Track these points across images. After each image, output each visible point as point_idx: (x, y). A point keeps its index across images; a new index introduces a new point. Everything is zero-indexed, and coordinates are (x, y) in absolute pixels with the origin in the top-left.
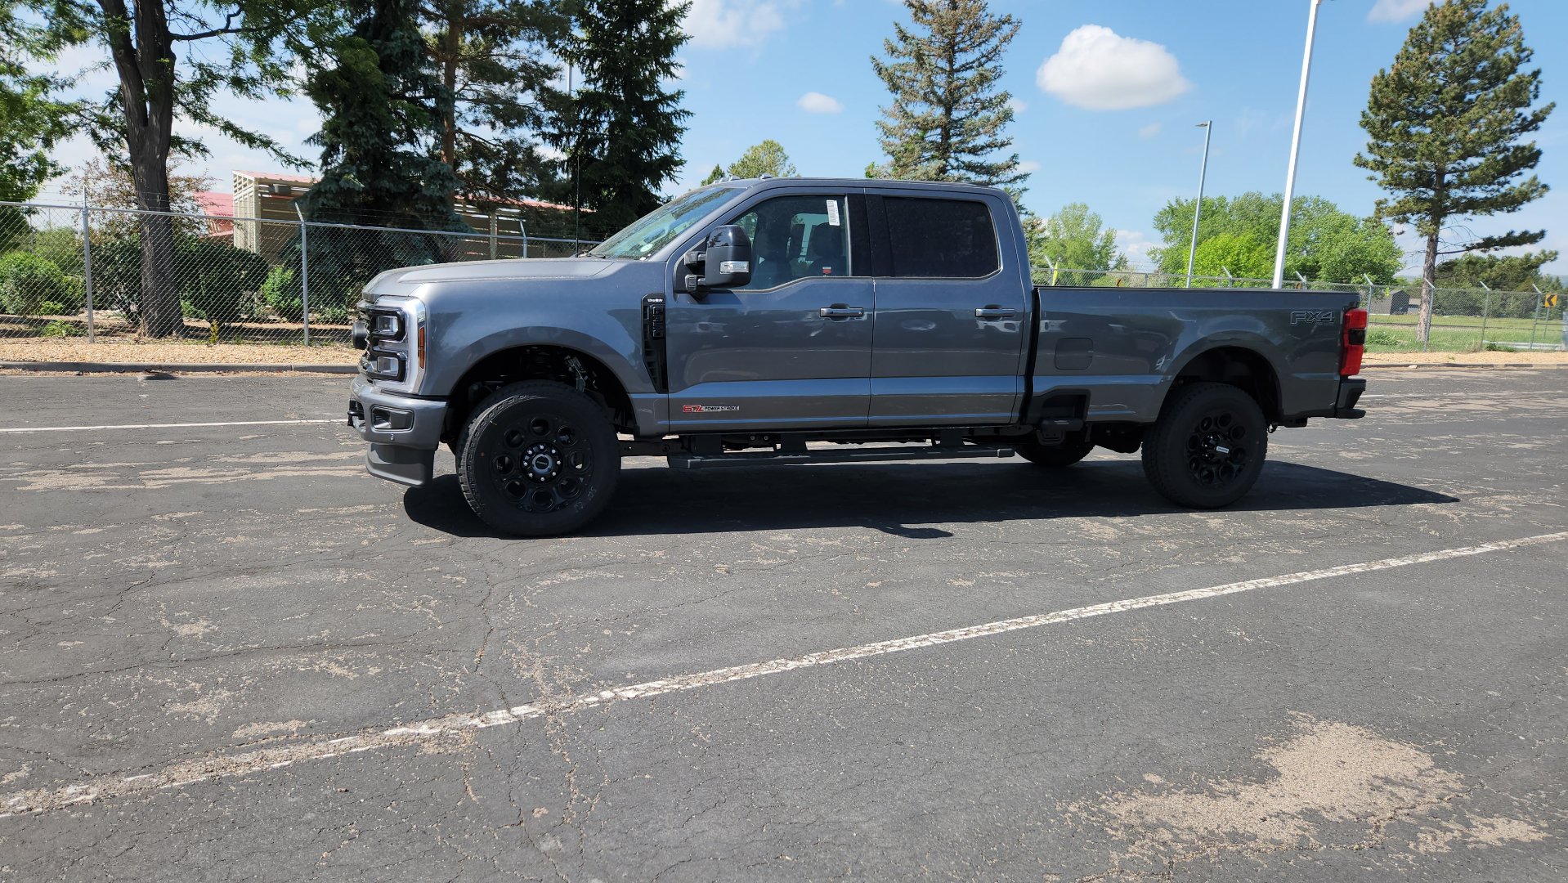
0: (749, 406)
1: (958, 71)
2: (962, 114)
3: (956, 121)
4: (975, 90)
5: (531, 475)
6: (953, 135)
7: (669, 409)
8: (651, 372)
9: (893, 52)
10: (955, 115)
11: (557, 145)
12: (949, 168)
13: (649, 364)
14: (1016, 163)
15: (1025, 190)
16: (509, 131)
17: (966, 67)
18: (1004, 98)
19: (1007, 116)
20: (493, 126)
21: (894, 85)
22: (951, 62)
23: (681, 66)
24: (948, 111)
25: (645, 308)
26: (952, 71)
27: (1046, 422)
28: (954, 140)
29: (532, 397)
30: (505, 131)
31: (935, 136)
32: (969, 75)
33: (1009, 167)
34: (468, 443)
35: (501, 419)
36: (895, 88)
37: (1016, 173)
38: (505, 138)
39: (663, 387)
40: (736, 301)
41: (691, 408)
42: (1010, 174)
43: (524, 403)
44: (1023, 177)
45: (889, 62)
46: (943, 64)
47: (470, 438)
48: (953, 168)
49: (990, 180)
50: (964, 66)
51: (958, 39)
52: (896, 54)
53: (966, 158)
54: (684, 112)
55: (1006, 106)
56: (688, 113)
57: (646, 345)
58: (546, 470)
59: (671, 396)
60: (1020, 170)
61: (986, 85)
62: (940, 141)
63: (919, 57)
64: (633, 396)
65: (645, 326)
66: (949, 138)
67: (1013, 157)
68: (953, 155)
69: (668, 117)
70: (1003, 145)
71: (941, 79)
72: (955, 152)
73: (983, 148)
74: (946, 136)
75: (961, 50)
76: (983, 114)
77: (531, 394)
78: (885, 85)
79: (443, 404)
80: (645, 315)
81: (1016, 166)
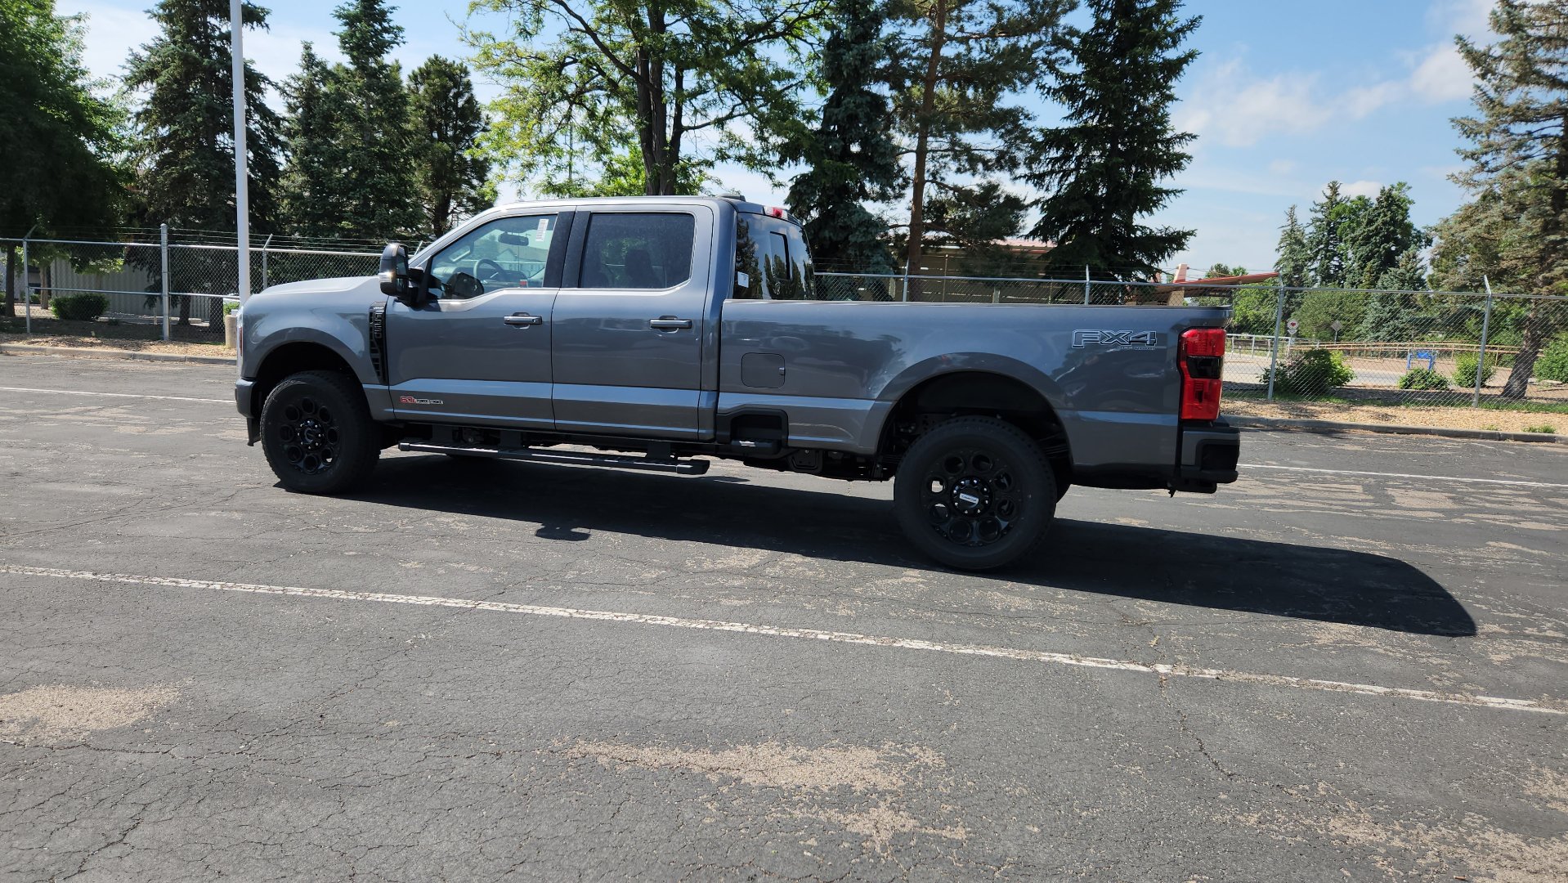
0: (452, 400)
5: (302, 443)
7: (393, 398)
8: (376, 367)
13: (374, 360)
16: (987, 176)
25: (371, 314)
27: (733, 442)
29: (299, 382)
30: (984, 176)
35: (280, 397)
38: (984, 182)
39: (385, 380)
40: (438, 309)
41: (405, 399)
43: (295, 386)
47: (263, 410)
57: (372, 344)
58: (312, 440)
59: (392, 388)
64: (364, 386)
65: (371, 329)
77: (297, 380)
79: (252, 384)
80: (371, 321)
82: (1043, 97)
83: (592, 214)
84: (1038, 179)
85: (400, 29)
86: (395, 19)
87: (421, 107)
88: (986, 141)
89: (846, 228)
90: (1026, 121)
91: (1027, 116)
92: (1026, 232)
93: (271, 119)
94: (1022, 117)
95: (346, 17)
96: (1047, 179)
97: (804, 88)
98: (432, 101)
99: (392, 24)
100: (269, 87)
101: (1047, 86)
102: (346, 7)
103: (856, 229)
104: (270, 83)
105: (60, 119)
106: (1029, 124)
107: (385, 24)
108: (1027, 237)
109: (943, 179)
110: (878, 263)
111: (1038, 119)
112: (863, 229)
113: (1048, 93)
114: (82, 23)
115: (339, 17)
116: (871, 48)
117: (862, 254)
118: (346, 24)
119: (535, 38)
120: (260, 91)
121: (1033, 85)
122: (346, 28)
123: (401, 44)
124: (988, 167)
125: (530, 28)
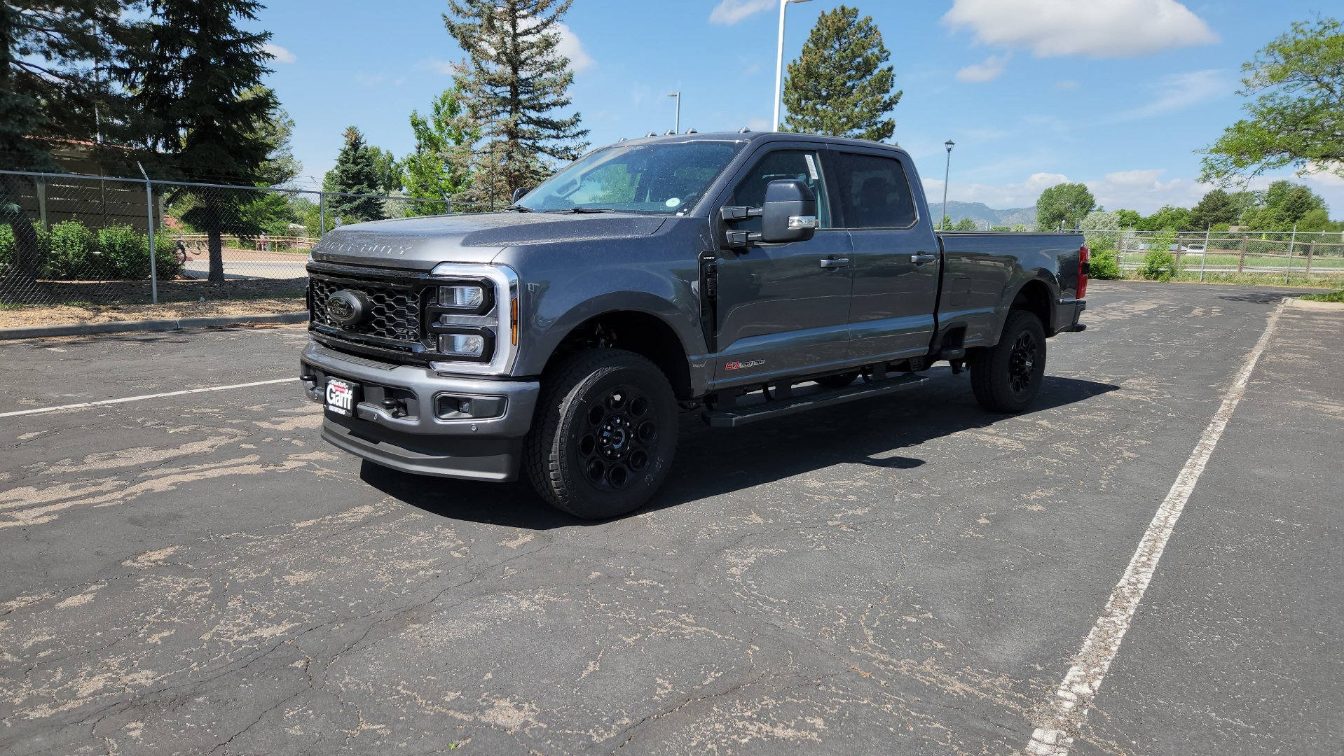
1: (520, 35)
2: (529, 74)
3: (522, 80)
4: (541, 53)
5: (609, 452)
6: (522, 93)
7: (716, 367)
8: (706, 332)
9: (458, 12)
10: (523, 74)
11: (125, 82)
12: (519, 122)
13: (704, 323)
14: (578, 120)
15: (588, 144)
16: (69, 63)
17: (527, 32)
18: (564, 63)
19: (569, 80)
20: (48, 56)
21: (467, 43)
22: (514, 26)
23: (263, 7)
24: (515, 71)
26: (516, 36)
27: (944, 353)
28: (522, 97)
30: (63, 62)
31: (504, 92)
32: (530, 38)
33: (572, 124)
34: (560, 425)
36: (467, 45)
37: (579, 129)
38: (66, 69)
41: (732, 366)
42: (574, 130)
43: (609, 375)
44: (583, 133)
45: (458, 21)
46: (508, 27)
47: (562, 419)
48: (523, 122)
49: (558, 135)
50: (526, 31)
51: (518, 7)
52: (461, 14)
53: (533, 114)
54: (263, 53)
55: (567, 70)
56: (268, 55)
57: (703, 304)
58: (620, 445)
59: (717, 355)
60: (581, 127)
61: (550, 50)
62: (509, 96)
63: (491, 19)
64: (692, 358)
65: (702, 286)
66: (518, 94)
67: (576, 115)
68: (522, 110)
69: (247, 57)
70: (563, 104)
71: (508, 40)
72: (524, 108)
73: (548, 106)
74: (515, 93)
75: (524, 17)
76: (548, 75)
77: (613, 366)
78: (458, 42)
79: (536, 385)
80: (702, 274)
81: (579, 123)
83: (842, 153)
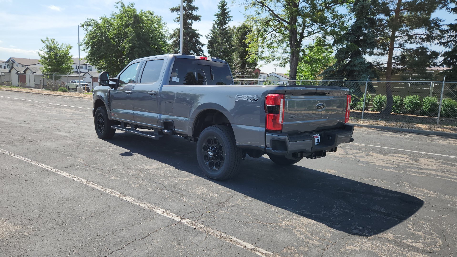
7: (111, 114)
8: (109, 106)
13: (108, 104)
25: (108, 91)
27: (163, 130)
29: (99, 109)
39: (110, 109)
40: (117, 89)
41: (113, 114)
57: (108, 99)
59: (111, 111)
64: (107, 111)
65: (108, 95)
80: (107, 93)
82: (449, 13)
83: (147, 61)
84: (445, 44)
85: (231, 17)
86: (230, 14)
87: (238, 38)
88: (421, 31)
89: (355, 66)
90: (439, 22)
91: (440, 21)
92: (438, 64)
93: (201, 45)
94: (438, 21)
95: (217, 15)
96: (449, 43)
97: (351, 19)
98: (241, 36)
99: (229, 16)
100: (201, 36)
101: (451, 8)
102: (218, 13)
103: (357, 66)
104: (201, 35)
105: (155, 48)
106: (441, 23)
107: (228, 16)
108: (439, 66)
109: (404, 46)
110: (364, 77)
111: (445, 21)
112: (359, 65)
113: (451, 11)
114: (165, 25)
115: (215, 15)
116: (366, 3)
117: (359, 74)
118: (217, 17)
119: (261, 15)
120: (199, 37)
121: (445, 8)
122: (218, 18)
123: (232, 21)
124: (423, 40)
125: (260, 11)
